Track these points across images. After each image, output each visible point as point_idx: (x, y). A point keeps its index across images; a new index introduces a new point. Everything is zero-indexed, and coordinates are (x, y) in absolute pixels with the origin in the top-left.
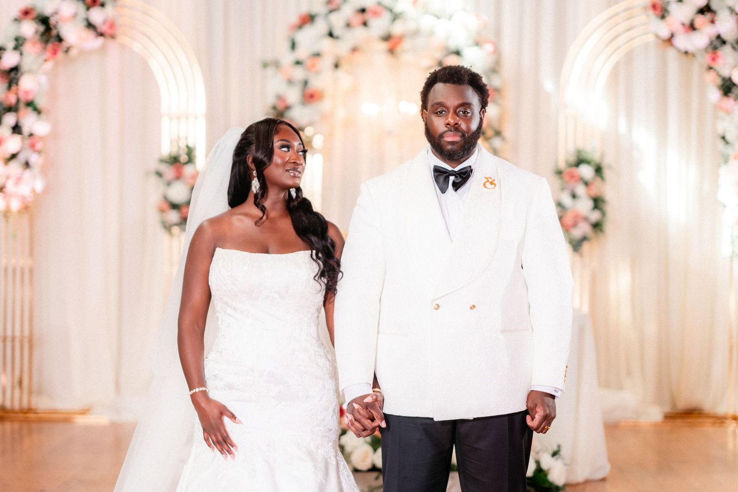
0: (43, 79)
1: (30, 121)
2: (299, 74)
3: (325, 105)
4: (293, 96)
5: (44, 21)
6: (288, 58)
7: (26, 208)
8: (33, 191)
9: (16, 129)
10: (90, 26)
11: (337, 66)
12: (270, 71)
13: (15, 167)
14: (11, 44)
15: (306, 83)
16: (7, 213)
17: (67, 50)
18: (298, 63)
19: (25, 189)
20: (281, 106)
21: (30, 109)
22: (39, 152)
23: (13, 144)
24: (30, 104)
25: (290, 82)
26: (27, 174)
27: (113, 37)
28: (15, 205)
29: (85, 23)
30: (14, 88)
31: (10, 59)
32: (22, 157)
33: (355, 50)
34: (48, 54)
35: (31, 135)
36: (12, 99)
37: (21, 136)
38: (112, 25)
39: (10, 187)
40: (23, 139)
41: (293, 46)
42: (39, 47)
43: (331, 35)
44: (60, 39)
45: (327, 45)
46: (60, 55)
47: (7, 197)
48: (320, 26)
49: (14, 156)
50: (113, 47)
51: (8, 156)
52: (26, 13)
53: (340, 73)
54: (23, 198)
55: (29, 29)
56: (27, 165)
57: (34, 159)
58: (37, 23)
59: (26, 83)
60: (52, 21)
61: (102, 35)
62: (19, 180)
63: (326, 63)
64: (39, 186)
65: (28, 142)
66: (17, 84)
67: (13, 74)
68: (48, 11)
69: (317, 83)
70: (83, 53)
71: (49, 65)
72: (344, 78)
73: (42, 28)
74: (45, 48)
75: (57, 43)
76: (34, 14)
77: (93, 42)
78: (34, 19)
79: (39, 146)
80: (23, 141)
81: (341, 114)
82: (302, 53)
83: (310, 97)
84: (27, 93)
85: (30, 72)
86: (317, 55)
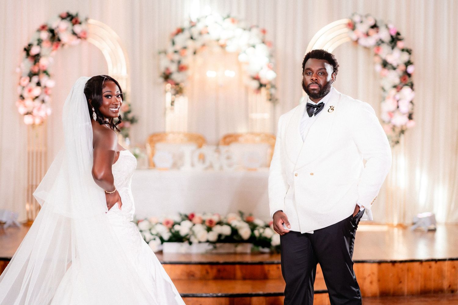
0: (51, 59)
1: (45, 80)
2: (176, 57)
3: (189, 72)
4: (173, 68)
5: (52, 31)
6: (171, 49)
7: (42, 122)
8: (46, 114)
9: (38, 84)
10: (74, 34)
11: (195, 53)
12: (162, 56)
13: (37, 103)
14: (35, 43)
15: (179, 62)
16: (33, 125)
17: (63, 45)
18: (176, 52)
19: (42, 113)
20: (167, 73)
21: (45, 74)
22: (49, 95)
23: (37, 91)
24: (45, 72)
25: (172, 61)
26: (43, 106)
27: (85, 38)
28: (38, 121)
29: (71, 32)
30: (37, 64)
31: (35, 50)
32: (41, 98)
33: (204, 45)
34: (54, 47)
35: (45, 87)
36: (36, 69)
37: (40, 87)
38: (85, 33)
39: (35, 112)
40: (42, 89)
41: (173, 43)
42: (50, 43)
43: (192, 38)
44: (59, 40)
45: (190, 43)
46: (59, 48)
47: (34, 117)
48: (186, 34)
49: (37, 97)
50: (84, 44)
51: (34, 97)
52: (43, 27)
53: (198, 56)
54: (42, 118)
55: (45, 35)
56: (43, 101)
57: (47, 98)
58: (48, 32)
59: (43, 62)
60: (56, 31)
61: (79, 38)
62: (39, 109)
63: (189, 52)
64: (49, 111)
65: (44, 90)
66: (38, 62)
67: (36, 57)
68: (54, 26)
69: (185, 62)
70: (71, 46)
71: (54, 53)
72: (199, 59)
73: (51, 34)
74: (52, 44)
75: (58, 42)
76: (47, 28)
77: (75, 41)
78: (47, 30)
79: (50, 92)
80: (42, 90)
81: (197, 77)
82: (178, 47)
83: (181, 68)
84: (43, 67)
85: (45, 56)
86: (185, 48)
